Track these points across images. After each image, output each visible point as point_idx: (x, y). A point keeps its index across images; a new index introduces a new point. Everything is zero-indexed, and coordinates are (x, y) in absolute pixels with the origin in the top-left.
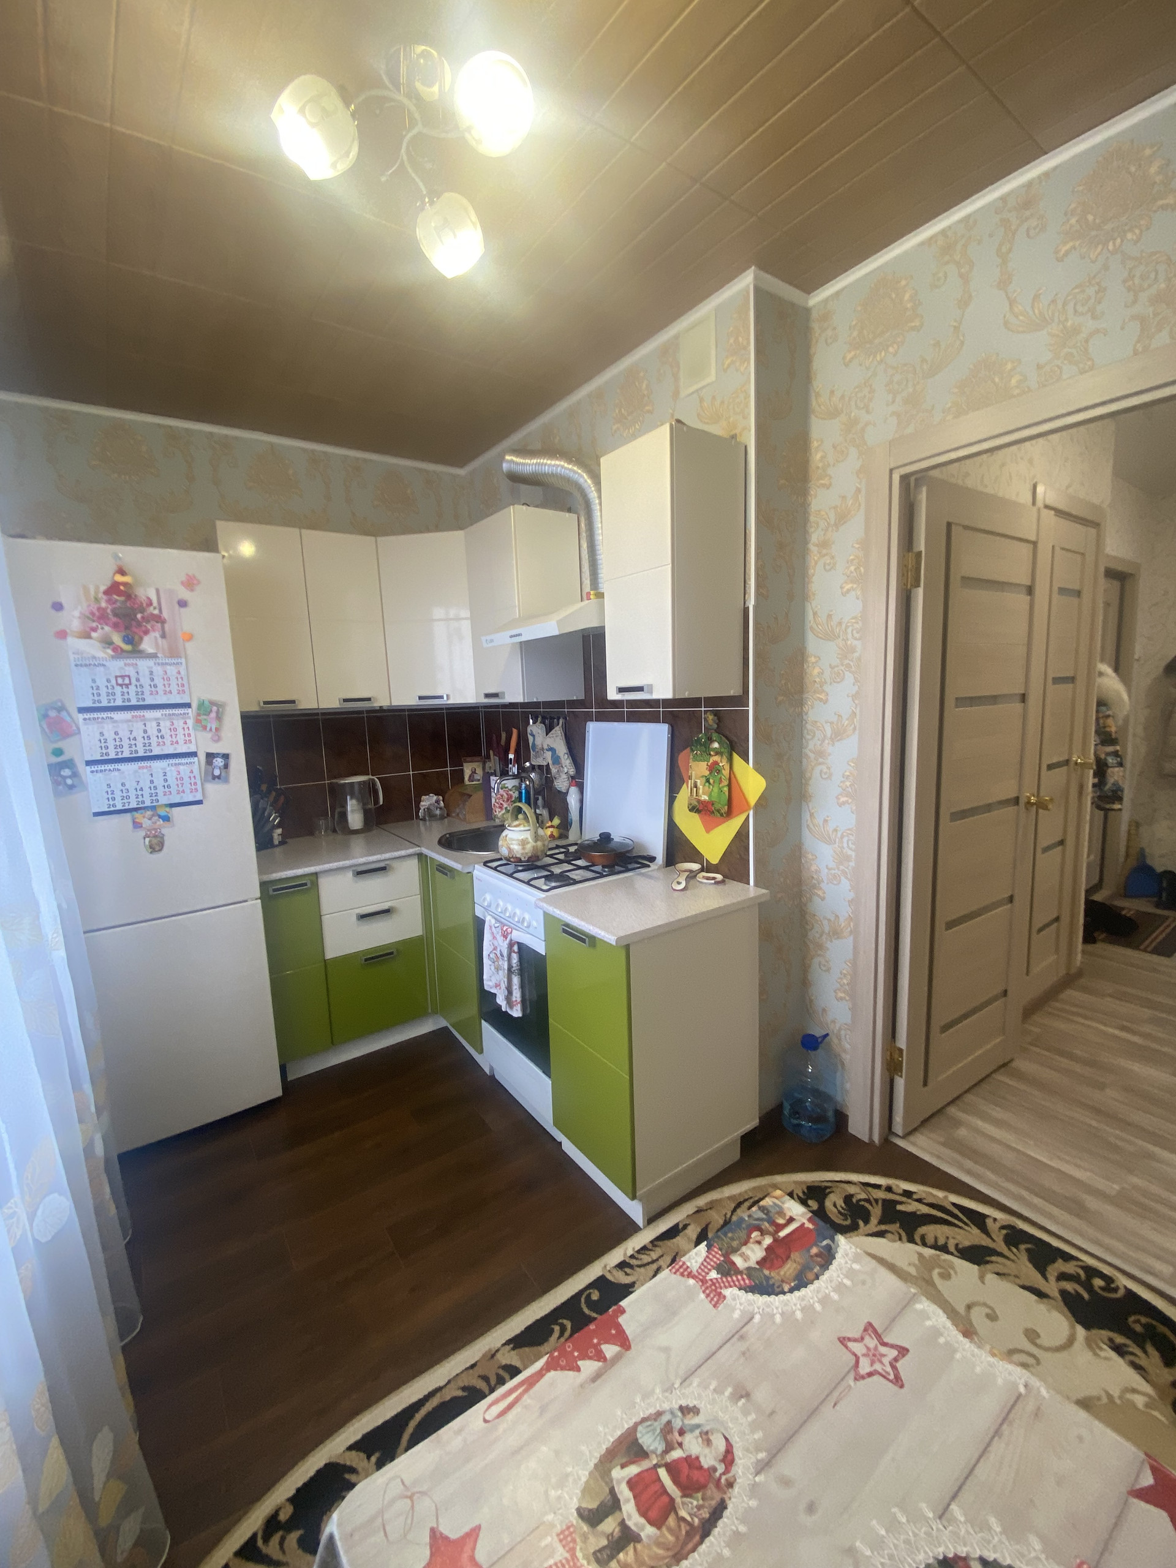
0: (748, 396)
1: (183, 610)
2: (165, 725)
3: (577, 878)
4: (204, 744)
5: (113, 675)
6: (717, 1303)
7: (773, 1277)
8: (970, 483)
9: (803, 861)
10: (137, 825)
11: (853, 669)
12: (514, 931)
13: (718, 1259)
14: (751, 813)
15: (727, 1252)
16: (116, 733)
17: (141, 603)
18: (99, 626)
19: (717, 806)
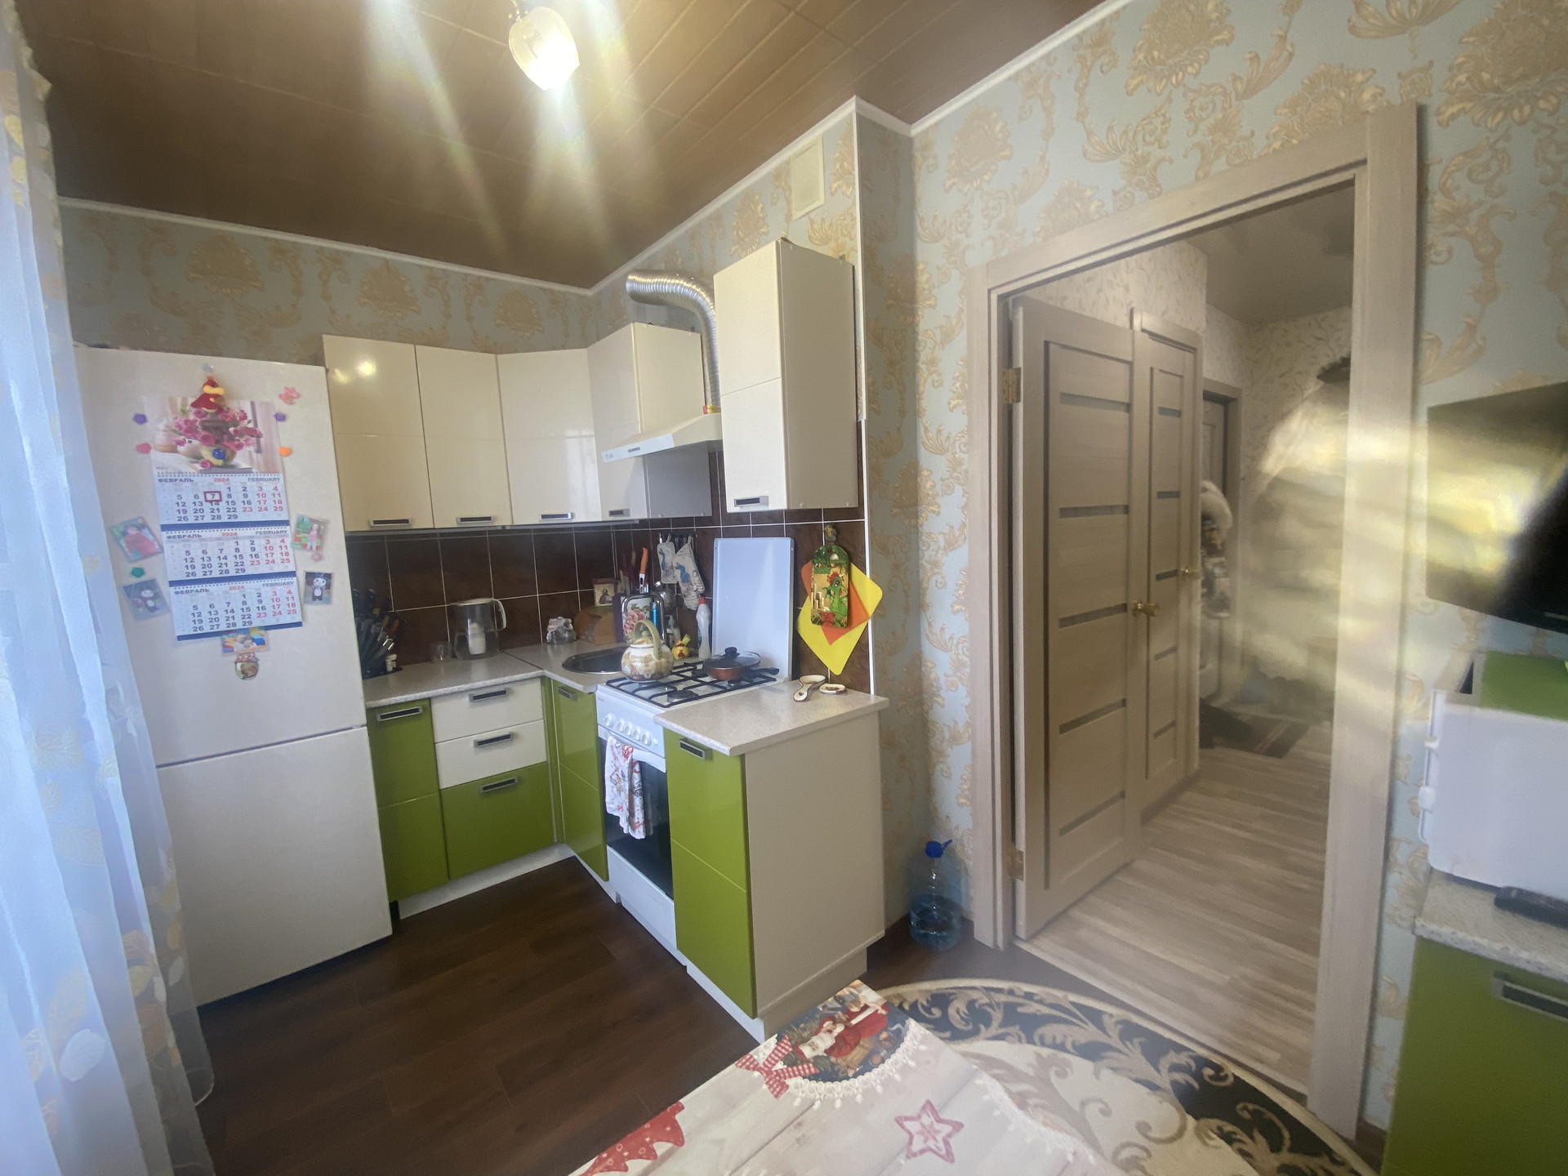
0: (854, 219)
1: (280, 423)
2: (260, 543)
3: (700, 694)
4: (303, 563)
5: (202, 490)
6: (779, 1093)
7: (839, 1064)
8: (1070, 305)
9: (923, 670)
10: (227, 649)
11: (962, 481)
12: (635, 750)
13: (787, 1050)
14: (870, 622)
15: (796, 1043)
16: (204, 552)
17: (234, 416)
18: (187, 440)
19: (838, 617)
